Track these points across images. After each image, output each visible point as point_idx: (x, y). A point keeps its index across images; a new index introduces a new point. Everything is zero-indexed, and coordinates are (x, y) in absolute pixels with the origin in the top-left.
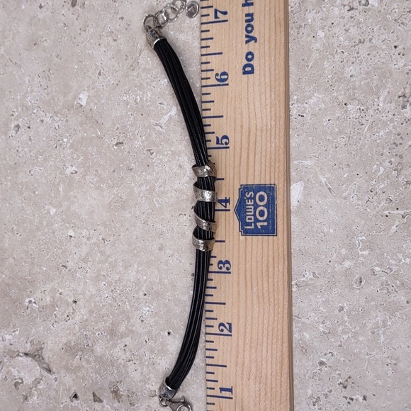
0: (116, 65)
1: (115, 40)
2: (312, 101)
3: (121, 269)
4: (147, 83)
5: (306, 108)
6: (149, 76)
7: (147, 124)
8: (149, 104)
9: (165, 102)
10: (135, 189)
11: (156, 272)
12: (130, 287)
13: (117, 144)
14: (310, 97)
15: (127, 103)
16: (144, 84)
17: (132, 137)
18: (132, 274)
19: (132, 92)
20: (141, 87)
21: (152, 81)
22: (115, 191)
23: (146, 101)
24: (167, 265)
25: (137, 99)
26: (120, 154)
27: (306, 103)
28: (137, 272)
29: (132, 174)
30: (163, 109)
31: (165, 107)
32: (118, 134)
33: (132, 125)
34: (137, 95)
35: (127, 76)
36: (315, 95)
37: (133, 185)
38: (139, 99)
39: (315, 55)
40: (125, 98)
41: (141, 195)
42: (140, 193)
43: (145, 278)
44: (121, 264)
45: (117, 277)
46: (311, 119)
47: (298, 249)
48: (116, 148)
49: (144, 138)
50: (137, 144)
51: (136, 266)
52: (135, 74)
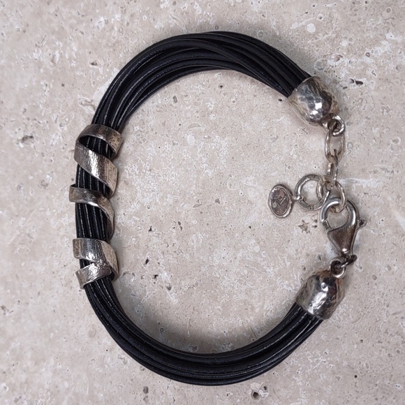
2: (379, 51)
3: (29, 363)
4: (71, 27)
5: (366, 66)
6: (74, 13)
7: (71, 104)
8: (74, 64)
9: (100, 62)
10: (52, 221)
11: (84, 377)
12: (43, 397)
13: (24, 139)
14: (376, 42)
15: (39, 64)
16: (67, 28)
17: (47, 126)
18: (45, 376)
19: (48, 43)
20: (61, 34)
21: (80, 22)
22: (20, 223)
23: (70, 59)
24: (102, 366)
25: (54, 56)
26: (29, 158)
27: (368, 55)
28: (55, 372)
29: (47, 193)
30: (98, 73)
31: (101, 70)
32: (26, 121)
33: (46, 105)
34: (55, 49)
35: (39, 14)
36: (388, 36)
37: (48, 213)
38: (58, 56)
40: (35, 56)
41: (62, 233)
42: (59, 229)
43: (66, 384)
44: (29, 355)
45: (23, 377)
46: (377, 89)
47: (345, 363)
48: (21, 145)
49: (66, 128)
50: (55, 139)
51: (52, 362)
52: (52, 10)
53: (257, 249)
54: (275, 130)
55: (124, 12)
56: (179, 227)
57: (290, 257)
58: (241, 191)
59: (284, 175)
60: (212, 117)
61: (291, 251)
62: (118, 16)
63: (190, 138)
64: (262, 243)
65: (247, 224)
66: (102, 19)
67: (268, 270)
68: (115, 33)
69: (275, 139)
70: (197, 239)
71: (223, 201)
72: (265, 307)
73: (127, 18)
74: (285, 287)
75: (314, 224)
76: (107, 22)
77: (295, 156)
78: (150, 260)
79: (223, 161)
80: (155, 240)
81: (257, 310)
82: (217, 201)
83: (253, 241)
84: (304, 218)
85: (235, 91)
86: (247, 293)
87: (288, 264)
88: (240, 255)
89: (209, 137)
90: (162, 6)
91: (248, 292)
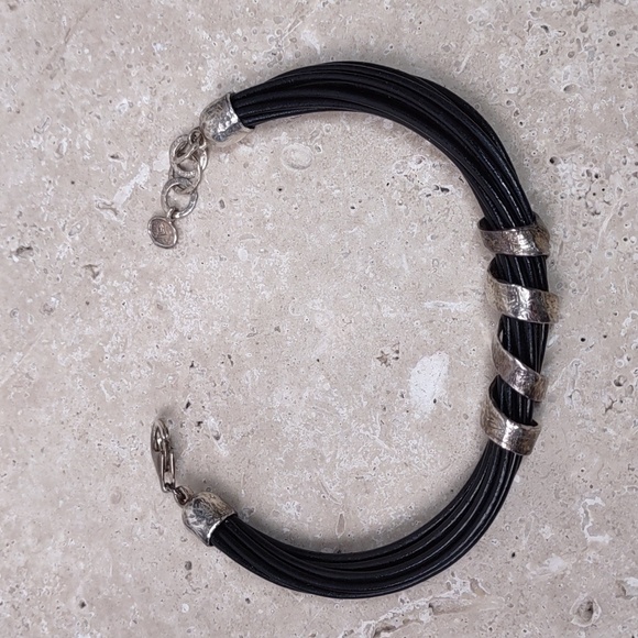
0: (15, 65)
1: (12, 8)
3: (30, 541)
4: (84, 109)
5: (453, 171)
6: (87, 91)
7: (84, 206)
8: (87, 157)
9: (122, 154)
10: (59, 357)
11: (106, 554)
12: (49, 584)
13: (19, 251)
15: (40, 155)
16: (78, 111)
17: (52, 234)
18: (53, 556)
19: (51, 128)
20: (69, 117)
21: (96, 104)
22: (15, 360)
23: (82, 150)
24: (130, 539)
25: (60, 145)
26: (26, 275)
28: (66, 551)
29: (53, 321)
30: (120, 169)
31: (124, 166)
32: (21, 228)
33: (50, 208)
34: (61, 136)
35: (39, 91)
37: (54, 347)
38: (65, 145)
39: (477, 38)
40: (34, 144)
41: (73, 372)
42: (69, 367)
43: (82, 565)
44: (29, 530)
45: (22, 560)
46: (465, 198)
48: (16, 259)
49: (77, 238)
50: (63, 251)
51: (62, 537)
52: (57, 87)
53: (327, 386)
54: (347, 243)
55: (154, 94)
56: (229, 362)
57: (366, 395)
58: (306, 317)
59: (358, 297)
60: (269, 227)
61: (369, 388)
62: (146, 99)
63: (241, 252)
64: (333, 379)
65: (314, 356)
66: (125, 101)
67: (341, 412)
68: (142, 119)
69: (346, 255)
70: (252, 376)
71: (285, 329)
72: (338, 456)
73: (158, 101)
74: (361, 431)
75: (395, 355)
76: (131, 105)
77: (371, 275)
78: (192, 403)
79: (284, 281)
80: (198, 378)
81: (328, 461)
82: (277, 329)
83: (322, 377)
84: (383, 349)
85: (298, 195)
86: (315, 441)
87: (365, 403)
88: (306, 394)
89: (265, 251)
90: (203, 89)
91: (317, 439)
